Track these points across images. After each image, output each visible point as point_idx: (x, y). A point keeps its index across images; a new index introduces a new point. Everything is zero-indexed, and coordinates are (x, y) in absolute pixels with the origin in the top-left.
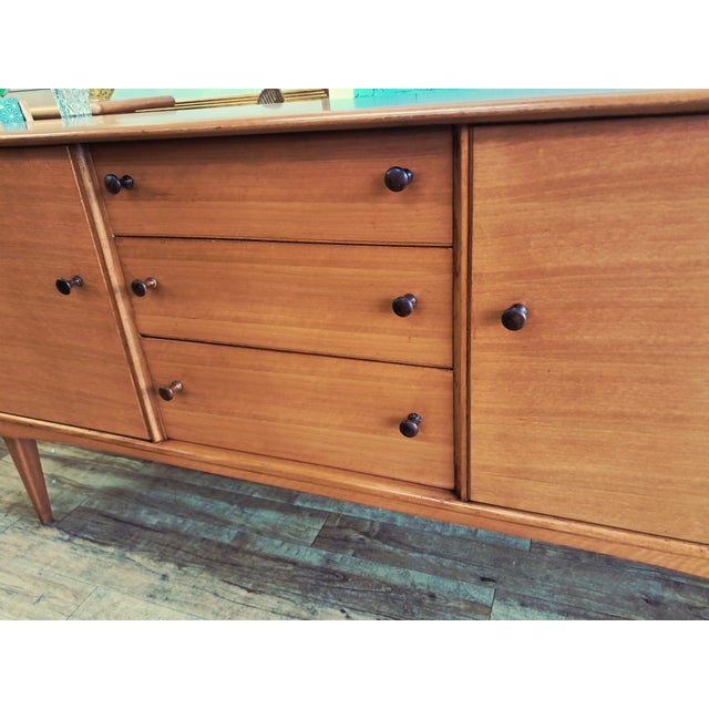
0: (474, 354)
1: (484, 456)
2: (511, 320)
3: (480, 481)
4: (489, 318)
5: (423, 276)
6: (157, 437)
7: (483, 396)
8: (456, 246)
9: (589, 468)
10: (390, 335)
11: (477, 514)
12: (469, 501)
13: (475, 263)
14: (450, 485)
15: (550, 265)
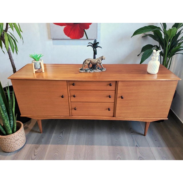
0: (117, 101)
1: (117, 112)
2: (122, 98)
3: (117, 115)
4: (119, 97)
5: (112, 94)
6: (71, 115)
7: (118, 105)
8: (116, 91)
9: (128, 111)
10: (108, 100)
11: (116, 118)
12: (115, 117)
13: (118, 92)
14: (113, 115)
15: (125, 92)
